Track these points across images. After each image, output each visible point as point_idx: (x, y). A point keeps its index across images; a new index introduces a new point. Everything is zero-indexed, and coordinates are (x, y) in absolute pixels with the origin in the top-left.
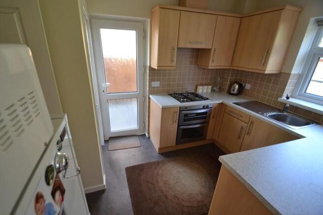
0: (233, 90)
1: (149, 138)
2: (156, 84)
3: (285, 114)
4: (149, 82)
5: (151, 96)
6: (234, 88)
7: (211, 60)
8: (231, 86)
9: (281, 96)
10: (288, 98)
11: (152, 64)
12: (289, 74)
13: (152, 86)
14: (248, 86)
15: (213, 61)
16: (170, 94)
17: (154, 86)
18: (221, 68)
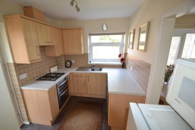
0: (68, 65)
1: (31, 123)
2: (24, 76)
3: (93, 68)
4: (17, 77)
5: (23, 88)
6: (68, 64)
7: (56, 52)
8: (66, 64)
9: (88, 62)
10: (90, 62)
11: (16, 61)
12: (88, 53)
13: (21, 79)
14: (73, 62)
15: (58, 52)
16: (37, 80)
17: (22, 78)
18: (61, 55)
